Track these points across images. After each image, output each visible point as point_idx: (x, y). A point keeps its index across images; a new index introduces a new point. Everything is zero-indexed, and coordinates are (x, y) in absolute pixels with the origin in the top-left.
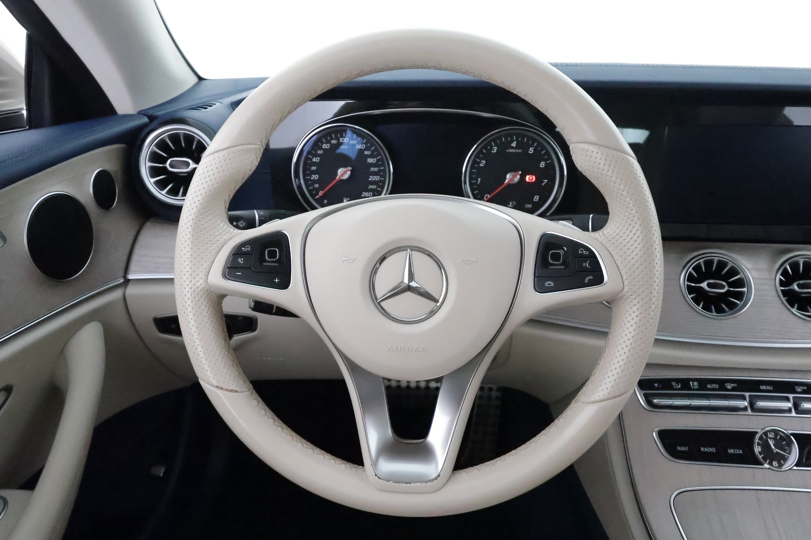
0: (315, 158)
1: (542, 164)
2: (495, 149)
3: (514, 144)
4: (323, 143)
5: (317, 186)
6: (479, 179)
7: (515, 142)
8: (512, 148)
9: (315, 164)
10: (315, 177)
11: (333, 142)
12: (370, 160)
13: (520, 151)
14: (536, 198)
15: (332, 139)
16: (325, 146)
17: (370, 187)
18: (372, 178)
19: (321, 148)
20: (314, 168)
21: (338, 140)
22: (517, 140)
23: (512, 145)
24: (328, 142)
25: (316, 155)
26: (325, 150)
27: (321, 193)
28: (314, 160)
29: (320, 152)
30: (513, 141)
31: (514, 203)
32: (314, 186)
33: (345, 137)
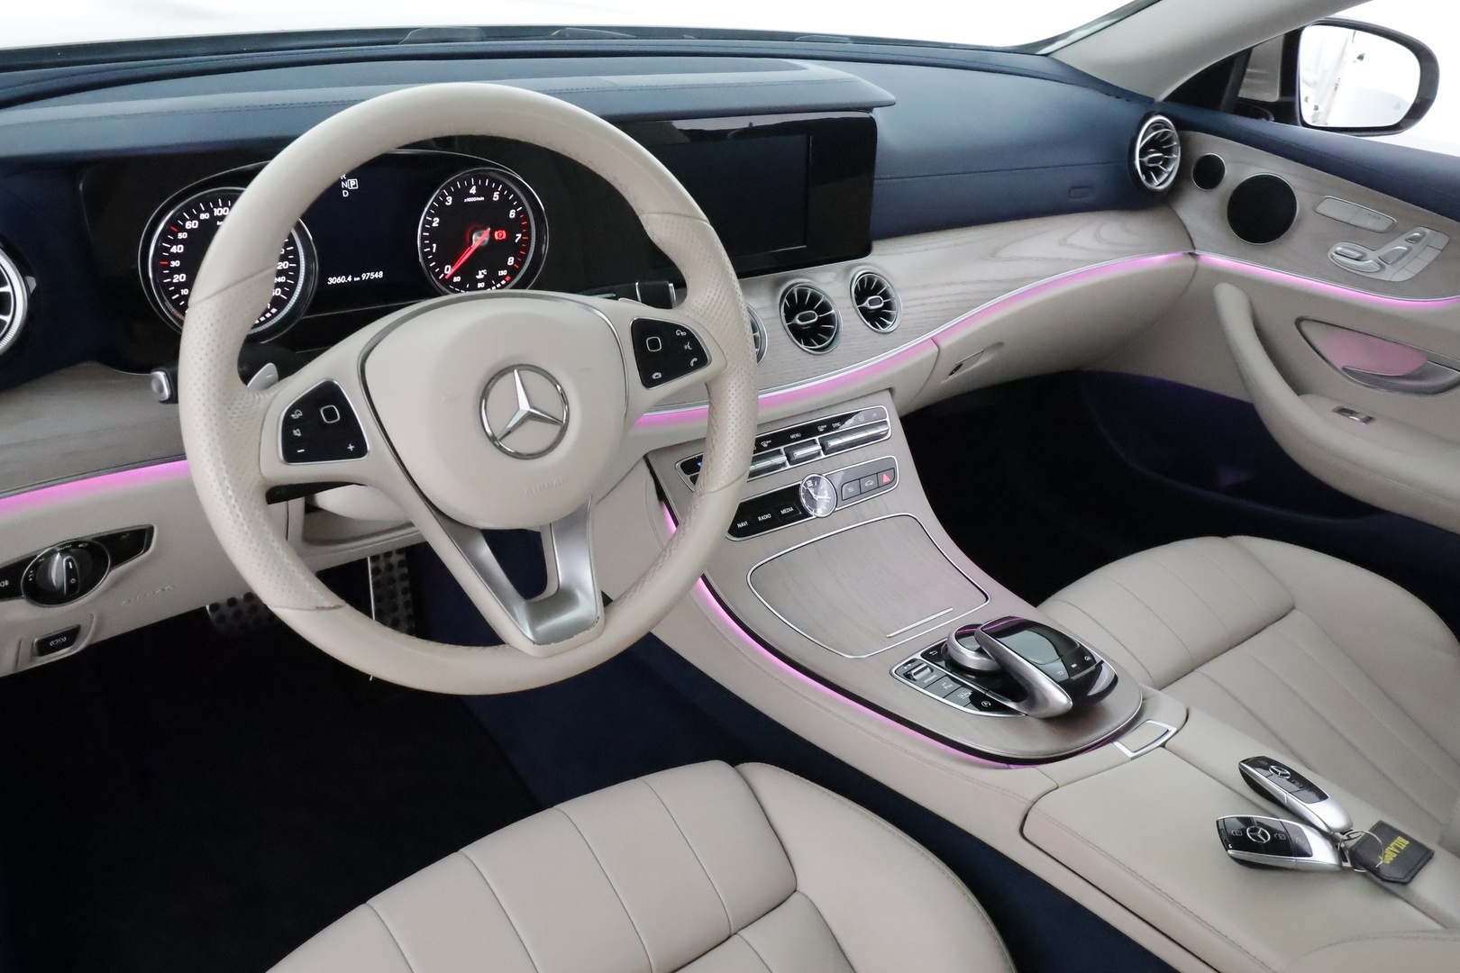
0: (175, 247)
1: (512, 214)
2: (450, 199)
3: (473, 190)
4: (185, 220)
5: (185, 292)
6: (435, 245)
7: (474, 188)
8: (472, 196)
9: (175, 256)
10: (180, 278)
11: (204, 216)
13: (482, 199)
14: (511, 261)
15: (200, 211)
16: (190, 225)
17: (276, 280)
19: (183, 229)
20: (175, 264)
21: (211, 212)
22: (476, 184)
23: (471, 192)
24: (193, 217)
25: (177, 242)
26: (190, 232)
28: (174, 249)
29: (182, 236)
30: (470, 186)
31: (484, 271)
32: (180, 293)
33: (223, 207)
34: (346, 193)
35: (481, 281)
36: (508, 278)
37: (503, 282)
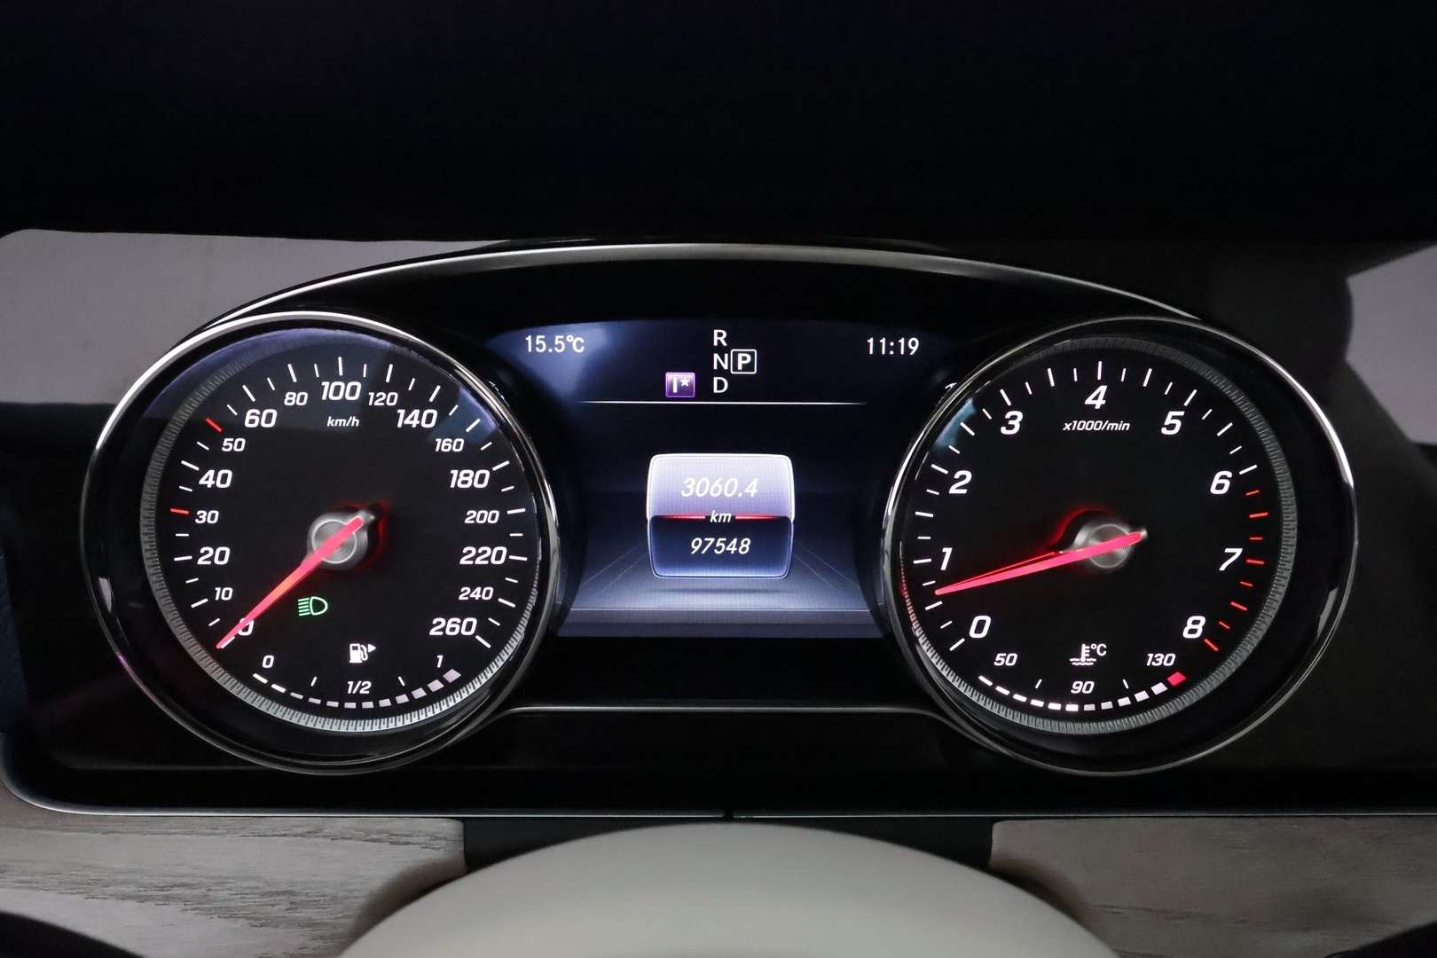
0: (211, 473)
1: (1221, 483)
2: (1016, 419)
3: (1097, 399)
4: (244, 405)
5: (224, 594)
6: (948, 551)
7: (1103, 389)
8: (1091, 413)
9: (210, 498)
10: (215, 556)
11: (292, 399)
12: (463, 479)
13: (1124, 426)
14: (1194, 626)
15: (285, 385)
16: (253, 419)
17: (465, 594)
18: (471, 556)
19: (237, 429)
20: (207, 517)
21: (315, 391)
22: (1110, 378)
23: (1089, 401)
24: (268, 398)
25: (217, 460)
26: (255, 435)
27: (246, 627)
28: (208, 480)
29: (230, 445)
31: (1100, 648)
32: (212, 594)
33: (346, 380)
34: (721, 385)
35: (1083, 674)
36: (1176, 679)
37: (1159, 688)
